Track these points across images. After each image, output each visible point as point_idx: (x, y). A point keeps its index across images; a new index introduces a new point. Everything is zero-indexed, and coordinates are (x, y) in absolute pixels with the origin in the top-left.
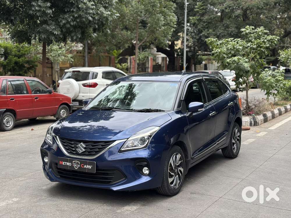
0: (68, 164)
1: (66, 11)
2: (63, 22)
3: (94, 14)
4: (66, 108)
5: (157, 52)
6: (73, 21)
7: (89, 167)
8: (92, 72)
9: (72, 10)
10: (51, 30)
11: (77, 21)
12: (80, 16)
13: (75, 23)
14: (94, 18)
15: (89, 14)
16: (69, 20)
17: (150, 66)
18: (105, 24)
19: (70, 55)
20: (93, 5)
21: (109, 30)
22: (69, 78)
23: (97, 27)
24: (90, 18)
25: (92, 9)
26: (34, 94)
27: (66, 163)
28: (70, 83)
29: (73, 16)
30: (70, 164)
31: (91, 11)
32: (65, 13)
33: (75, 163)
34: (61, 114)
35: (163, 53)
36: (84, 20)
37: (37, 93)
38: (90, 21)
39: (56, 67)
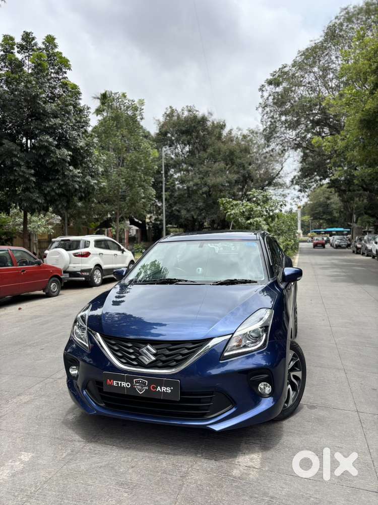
0: (124, 384)
1: (50, 178)
2: (48, 189)
3: (80, 183)
4: (57, 281)
5: (131, 224)
6: (59, 189)
7: (166, 390)
8: (83, 240)
9: (57, 177)
10: (34, 198)
11: (62, 190)
12: (66, 184)
13: (60, 191)
14: (80, 187)
15: (75, 181)
16: (54, 188)
17: (126, 237)
18: (91, 193)
19: (50, 227)
20: (79, 173)
21: (95, 199)
22: (56, 247)
23: (83, 195)
24: (77, 186)
25: (79, 177)
26: (20, 266)
27: (121, 384)
28: (59, 253)
29: (59, 184)
30: (128, 385)
31: (78, 179)
32: (49, 180)
33: (139, 383)
34: (52, 288)
35: (135, 225)
36: (70, 187)
37: (23, 265)
38: (76, 189)
39: (34, 239)
